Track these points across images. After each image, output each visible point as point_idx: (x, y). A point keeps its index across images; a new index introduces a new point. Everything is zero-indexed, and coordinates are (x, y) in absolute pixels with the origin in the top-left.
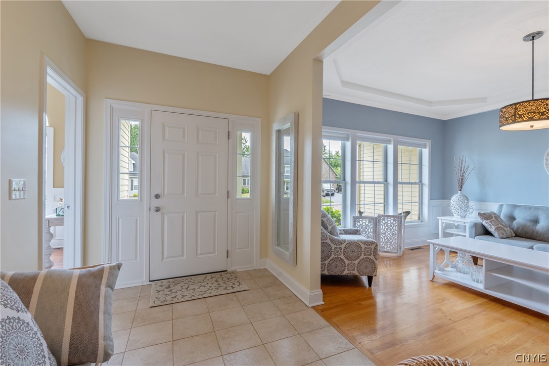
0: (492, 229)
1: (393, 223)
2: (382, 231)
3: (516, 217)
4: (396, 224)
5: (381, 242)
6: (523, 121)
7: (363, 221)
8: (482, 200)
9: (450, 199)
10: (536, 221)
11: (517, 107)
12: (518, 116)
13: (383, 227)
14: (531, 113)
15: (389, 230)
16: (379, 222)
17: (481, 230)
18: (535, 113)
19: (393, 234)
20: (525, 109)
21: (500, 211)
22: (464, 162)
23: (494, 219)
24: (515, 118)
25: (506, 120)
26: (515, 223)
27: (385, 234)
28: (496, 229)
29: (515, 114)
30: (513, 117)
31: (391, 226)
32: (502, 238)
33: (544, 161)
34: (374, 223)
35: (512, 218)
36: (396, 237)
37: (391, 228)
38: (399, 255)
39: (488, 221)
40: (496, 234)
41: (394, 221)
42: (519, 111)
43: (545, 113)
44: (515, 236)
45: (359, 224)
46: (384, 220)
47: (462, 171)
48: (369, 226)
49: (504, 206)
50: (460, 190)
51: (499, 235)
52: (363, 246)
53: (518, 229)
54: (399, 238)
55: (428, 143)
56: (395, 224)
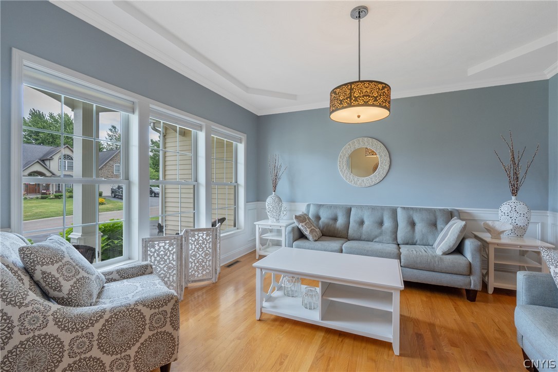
0: (307, 232)
1: (206, 239)
2: (190, 252)
3: (321, 216)
4: (211, 240)
5: (190, 269)
6: (359, 105)
7: (160, 245)
8: (292, 201)
9: (265, 201)
10: (335, 219)
11: (353, 87)
12: (354, 99)
13: (192, 247)
14: (366, 96)
15: (201, 250)
16: (187, 240)
17: (297, 233)
18: (369, 96)
19: (206, 255)
20: (361, 91)
21: (308, 211)
22: (277, 162)
23: (307, 221)
24: (350, 101)
25: (341, 103)
26: (320, 222)
27: (195, 256)
28: (310, 231)
29: (351, 96)
30: (349, 99)
31: (203, 243)
32: (316, 241)
33: (338, 163)
34: (177, 246)
35: (318, 218)
36: (211, 258)
37: (204, 246)
38: (214, 282)
39: (303, 224)
40: (310, 237)
41: (207, 236)
42: (354, 93)
43: (378, 99)
44: (322, 235)
45: (153, 250)
46: (194, 236)
47: (276, 171)
48: (170, 251)
49: (311, 206)
50: (274, 191)
51: (313, 237)
52: (147, 312)
53: (324, 228)
54: (214, 259)
55: (244, 137)
56: (209, 239)
